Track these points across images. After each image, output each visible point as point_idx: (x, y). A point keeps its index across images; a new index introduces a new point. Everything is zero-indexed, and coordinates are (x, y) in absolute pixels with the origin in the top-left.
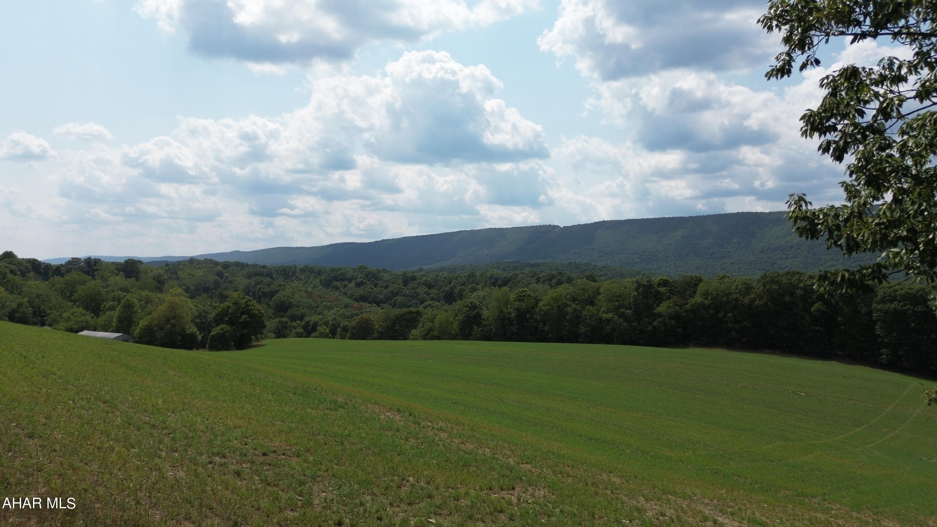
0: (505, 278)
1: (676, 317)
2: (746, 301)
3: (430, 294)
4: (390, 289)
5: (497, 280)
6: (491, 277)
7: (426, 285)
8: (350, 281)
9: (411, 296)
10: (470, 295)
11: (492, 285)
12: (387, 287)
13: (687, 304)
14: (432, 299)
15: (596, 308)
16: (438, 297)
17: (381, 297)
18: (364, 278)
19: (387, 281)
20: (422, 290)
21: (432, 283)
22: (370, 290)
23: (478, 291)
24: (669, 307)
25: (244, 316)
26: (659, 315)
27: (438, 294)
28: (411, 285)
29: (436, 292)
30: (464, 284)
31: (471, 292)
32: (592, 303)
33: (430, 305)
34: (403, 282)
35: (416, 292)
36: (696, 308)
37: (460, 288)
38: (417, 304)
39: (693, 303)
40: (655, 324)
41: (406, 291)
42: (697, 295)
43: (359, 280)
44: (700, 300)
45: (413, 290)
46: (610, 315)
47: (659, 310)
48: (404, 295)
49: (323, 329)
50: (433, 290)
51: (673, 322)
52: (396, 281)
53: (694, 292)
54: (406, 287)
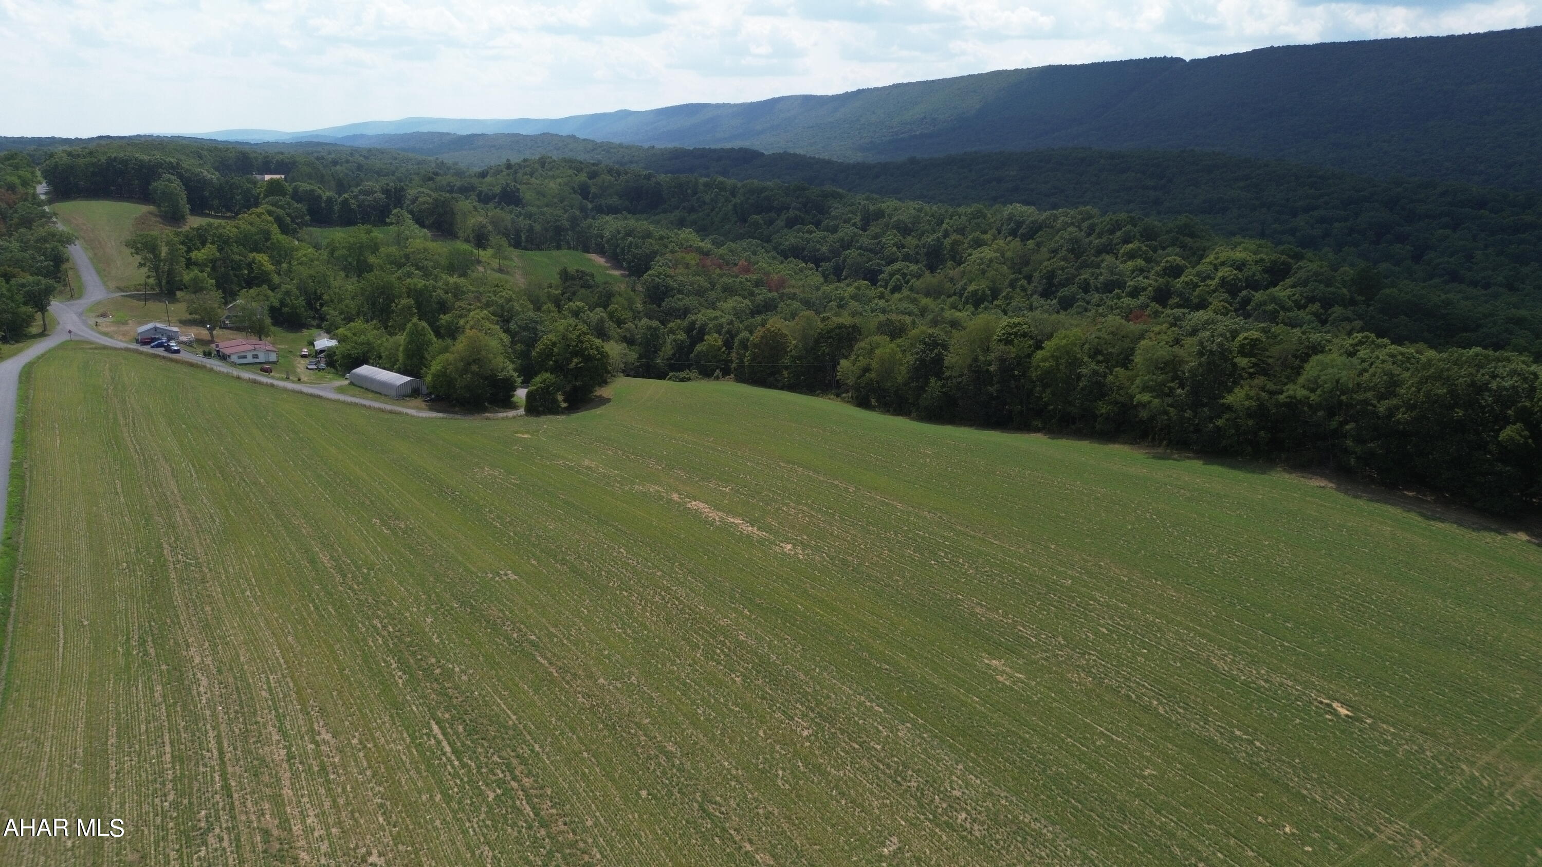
0: (1033, 222)
1: (1260, 413)
2: (1382, 408)
3: (903, 247)
4: (839, 235)
5: (1019, 224)
6: (1010, 219)
7: (898, 229)
8: (779, 211)
9: (871, 251)
10: (970, 255)
11: (1010, 234)
12: (834, 230)
13: (1281, 392)
14: (907, 258)
16: (917, 253)
17: (824, 249)
18: (800, 209)
19: (836, 218)
20: (890, 238)
21: (910, 225)
22: (806, 236)
23: (983, 248)
24: (1248, 397)
25: (575, 360)
26: (1229, 408)
27: (917, 246)
28: (874, 229)
29: (915, 242)
30: (961, 231)
31: (971, 247)
32: (1125, 363)
33: (899, 270)
34: (862, 220)
35: (880, 242)
36: (1293, 405)
37: (955, 236)
38: (879, 265)
39: (1291, 393)
40: (1220, 422)
41: (865, 241)
42: (1301, 380)
43: (792, 213)
44: (1301, 393)
45: (876, 237)
46: (1146, 397)
47: (1229, 399)
48: (861, 248)
49: (713, 339)
50: (909, 238)
51: (1250, 422)
52: (850, 219)
53: (1298, 371)
54: (865, 230)
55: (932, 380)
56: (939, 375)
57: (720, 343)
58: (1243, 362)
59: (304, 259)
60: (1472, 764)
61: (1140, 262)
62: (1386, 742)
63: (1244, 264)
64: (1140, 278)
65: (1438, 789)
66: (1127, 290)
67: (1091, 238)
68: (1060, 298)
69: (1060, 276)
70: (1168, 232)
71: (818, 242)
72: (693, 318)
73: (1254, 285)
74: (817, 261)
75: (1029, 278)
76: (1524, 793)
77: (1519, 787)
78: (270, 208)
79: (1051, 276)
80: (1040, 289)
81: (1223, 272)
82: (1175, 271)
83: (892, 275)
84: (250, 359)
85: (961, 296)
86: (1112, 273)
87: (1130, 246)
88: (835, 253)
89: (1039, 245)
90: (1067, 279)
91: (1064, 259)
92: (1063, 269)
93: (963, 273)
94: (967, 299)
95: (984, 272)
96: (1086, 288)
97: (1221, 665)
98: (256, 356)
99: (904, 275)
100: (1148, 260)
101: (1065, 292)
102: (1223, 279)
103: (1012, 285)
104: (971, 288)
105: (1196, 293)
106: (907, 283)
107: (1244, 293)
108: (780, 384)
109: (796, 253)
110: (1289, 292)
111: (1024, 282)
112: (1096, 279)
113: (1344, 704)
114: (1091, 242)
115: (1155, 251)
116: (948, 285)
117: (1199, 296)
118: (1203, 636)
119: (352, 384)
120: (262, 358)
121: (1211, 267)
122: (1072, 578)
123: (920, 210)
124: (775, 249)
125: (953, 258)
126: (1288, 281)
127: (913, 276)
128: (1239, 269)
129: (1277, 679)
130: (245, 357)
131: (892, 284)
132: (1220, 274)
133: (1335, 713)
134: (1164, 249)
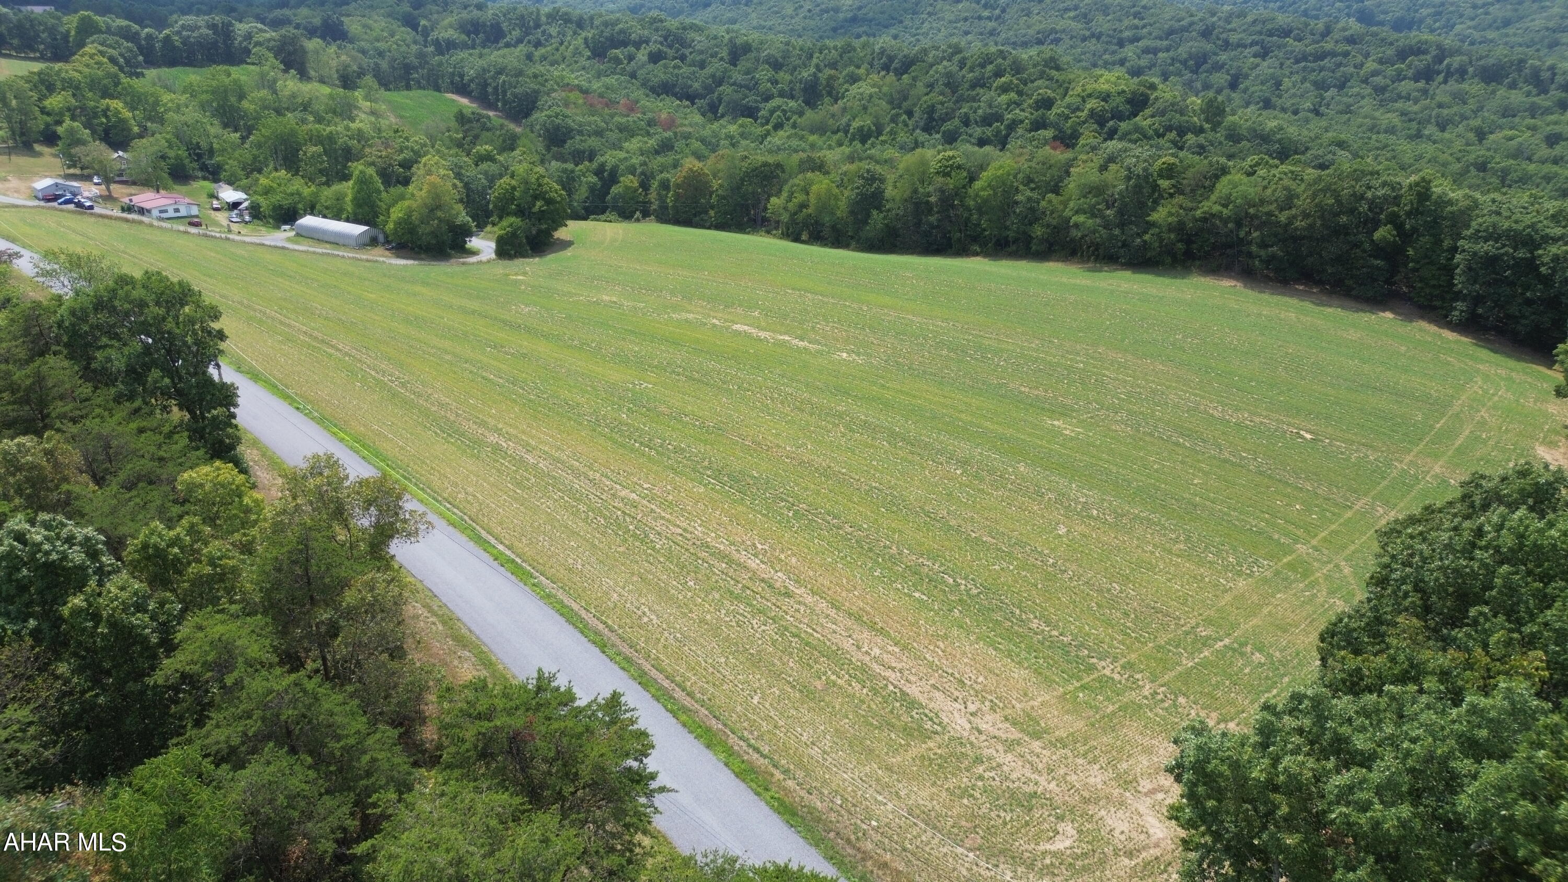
0: (905, 56)
1: (1179, 228)
2: (1283, 217)
3: (777, 82)
4: (708, 70)
5: (891, 59)
6: (883, 52)
7: (770, 64)
8: (638, 45)
9: (745, 86)
10: (847, 90)
11: (883, 69)
12: (702, 65)
13: (1197, 209)
14: (782, 94)
15: (1060, 198)
16: (792, 89)
17: (696, 85)
18: (661, 43)
19: (701, 52)
20: (764, 74)
21: (780, 60)
22: (675, 70)
23: (860, 83)
24: (1170, 214)
25: (538, 203)
26: (1153, 224)
27: (791, 82)
28: (744, 62)
29: (788, 77)
30: (833, 65)
31: (847, 82)
32: (1056, 190)
33: (779, 107)
34: (729, 54)
35: (753, 78)
36: (1208, 218)
37: (828, 72)
38: (756, 101)
39: (1206, 209)
40: (1147, 237)
41: (737, 76)
42: (1213, 198)
43: (653, 47)
44: (1217, 208)
45: (747, 73)
46: (1081, 218)
47: (1155, 217)
48: (734, 84)
49: (629, 181)
50: (782, 74)
51: (1172, 236)
52: (716, 53)
53: (1212, 188)
54: (735, 65)
55: (875, 212)
56: (879, 208)
57: (636, 184)
58: (1164, 184)
59: (170, 105)
60: (1401, 462)
61: (1013, 95)
62: (1342, 453)
63: (1108, 95)
64: (1017, 111)
65: (1384, 478)
66: (1006, 122)
67: (964, 71)
68: (944, 132)
69: (940, 110)
70: (1035, 66)
71: (689, 78)
72: (602, 159)
73: (1118, 116)
74: (691, 97)
75: (910, 114)
76: (1436, 476)
77: (1432, 473)
78: (100, 48)
79: (931, 110)
80: (922, 124)
81: (1092, 104)
82: (1047, 104)
83: (772, 112)
84: (171, 213)
85: (846, 132)
86: (990, 106)
87: (1003, 79)
88: (709, 90)
89: (914, 79)
90: (947, 114)
91: (942, 93)
92: (942, 103)
93: (844, 110)
94: (854, 135)
95: (865, 108)
96: (966, 122)
97: (1215, 413)
98: (177, 210)
99: (784, 112)
100: (1020, 93)
101: (948, 126)
102: (1092, 111)
103: (894, 120)
104: (856, 124)
105: (1068, 125)
106: (788, 119)
107: (1111, 123)
108: (708, 224)
109: (664, 89)
110: (1149, 121)
111: (904, 117)
112: (975, 112)
113: (1307, 431)
114: (964, 77)
115: (1025, 84)
116: (831, 121)
117: (1071, 127)
118: (1196, 395)
119: (298, 235)
120: (183, 212)
121: (1080, 99)
122: (1082, 362)
123: (788, 44)
124: (644, 85)
125: (830, 94)
126: (1148, 112)
127: (794, 113)
128: (1104, 100)
129: (1257, 420)
130: (166, 211)
131: (773, 120)
132: (1088, 106)
133: (1302, 437)
134: (1032, 82)
